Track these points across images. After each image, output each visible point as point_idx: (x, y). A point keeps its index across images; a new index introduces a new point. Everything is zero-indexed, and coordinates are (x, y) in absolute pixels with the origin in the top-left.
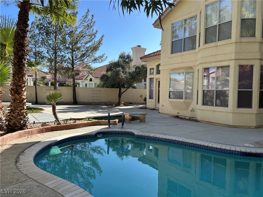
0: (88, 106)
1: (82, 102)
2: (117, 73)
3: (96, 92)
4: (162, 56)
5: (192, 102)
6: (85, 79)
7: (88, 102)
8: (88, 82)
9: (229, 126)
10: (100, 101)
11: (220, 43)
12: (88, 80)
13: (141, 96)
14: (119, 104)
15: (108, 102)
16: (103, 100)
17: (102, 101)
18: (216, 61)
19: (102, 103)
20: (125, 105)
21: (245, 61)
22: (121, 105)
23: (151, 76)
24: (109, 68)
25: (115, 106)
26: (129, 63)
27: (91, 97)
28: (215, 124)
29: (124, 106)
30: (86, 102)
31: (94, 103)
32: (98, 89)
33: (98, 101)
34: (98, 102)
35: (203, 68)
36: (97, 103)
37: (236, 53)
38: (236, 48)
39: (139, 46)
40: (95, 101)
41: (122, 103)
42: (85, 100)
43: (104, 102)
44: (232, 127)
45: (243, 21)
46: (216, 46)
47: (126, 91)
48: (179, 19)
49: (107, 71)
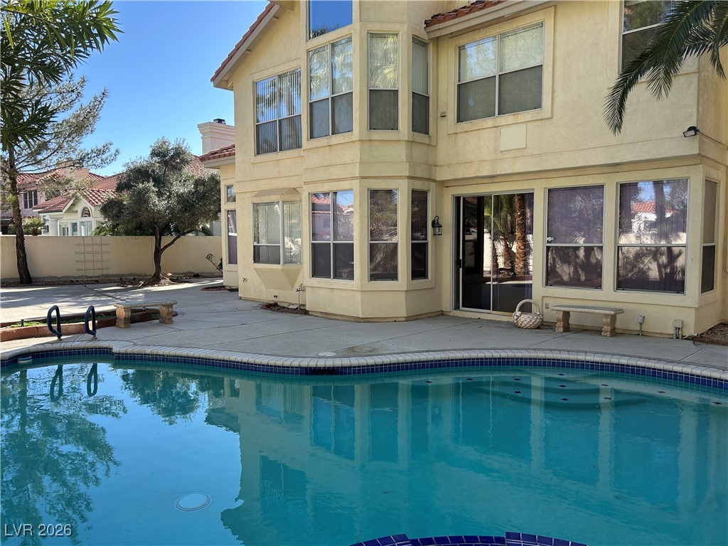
0: (63, 287)
1: (48, 278)
2: (141, 198)
3: (90, 249)
4: (238, 158)
5: (300, 270)
6: (69, 209)
7: (67, 277)
8: (77, 218)
9: (358, 320)
10: (105, 272)
11: (336, 139)
12: (77, 211)
13: (209, 257)
14: (156, 280)
15: (130, 275)
16: (114, 269)
17: (111, 274)
18: (332, 180)
19: (111, 278)
20: (175, 280)
21: (381, 181)
22: (163, 281)
23: (231, 206)
24: (123, 181)
25: (144, 285)
26: (180, 170)
27: (77, 261)
28: (336, 317)
29: (170, 284)
30: (62, 277)
31: (85, 279)
32: (98, 239)
33: (98, 273)
34: (98, 277)
35: (309, 194)
36: (93, 279)
37: (362, 163)
38: (361, 154)
39: (220, 121)
40: (90, 273)
41: (168, 277)
42: (59, 272)
43: (118, 275)
44: (361, 321)
45: (373, 93)
46: (329, 146)
47: (172, 242)
48: (266, 73)
49: (120, 188)
